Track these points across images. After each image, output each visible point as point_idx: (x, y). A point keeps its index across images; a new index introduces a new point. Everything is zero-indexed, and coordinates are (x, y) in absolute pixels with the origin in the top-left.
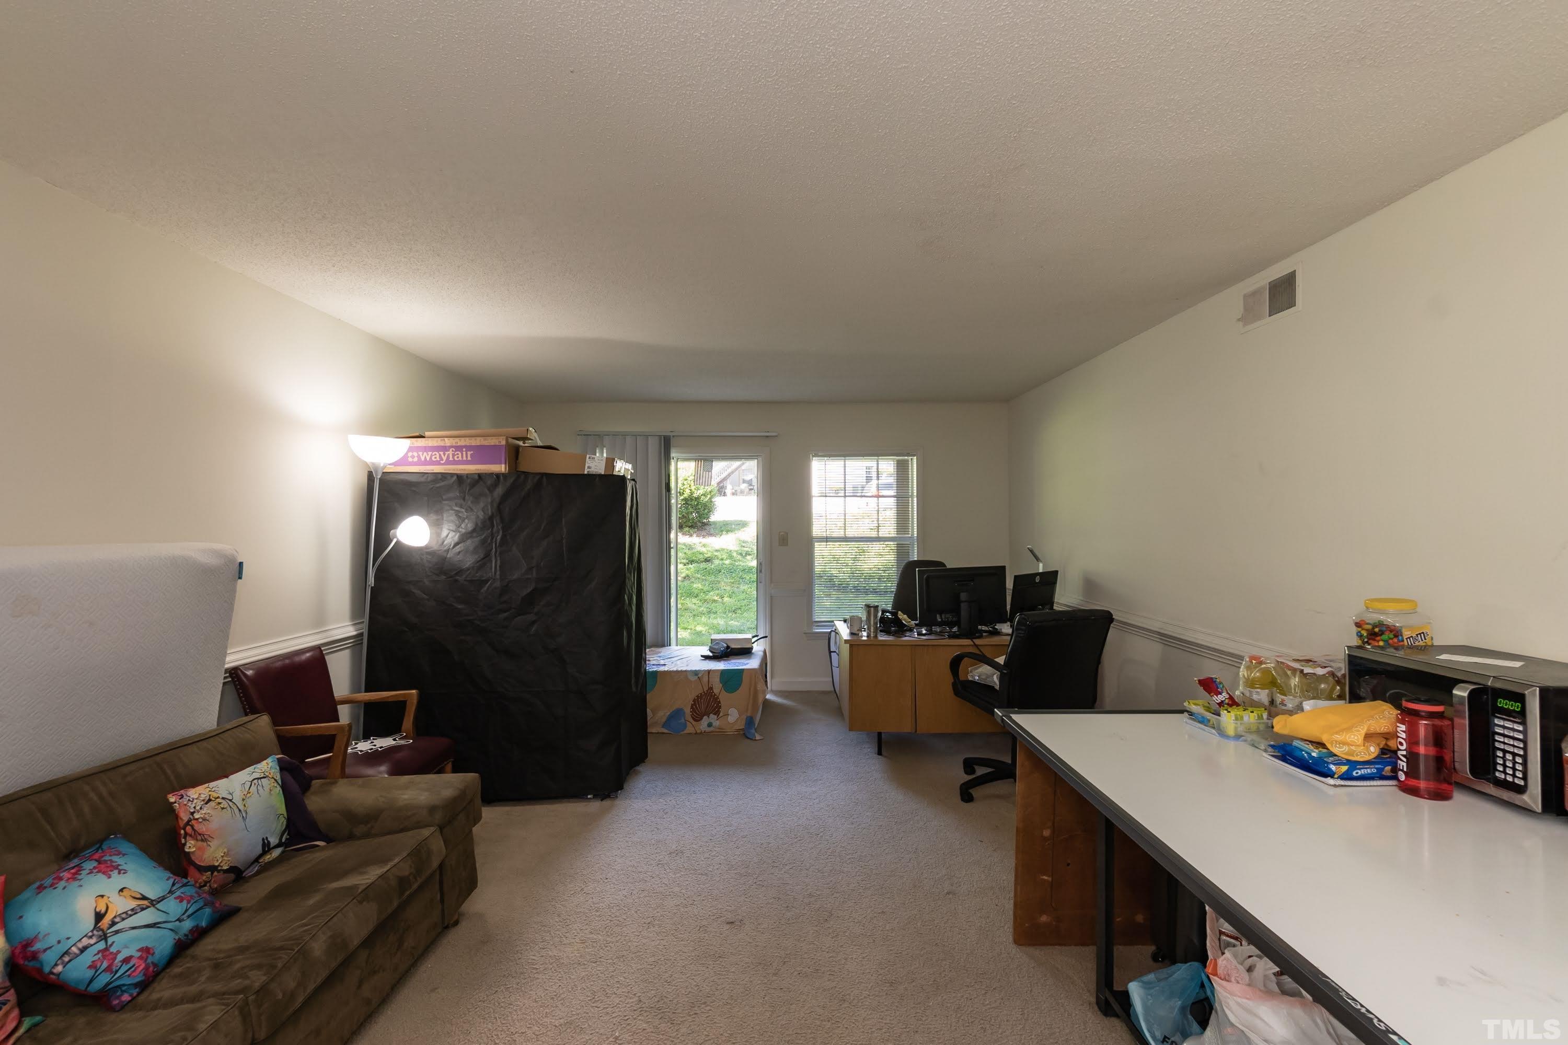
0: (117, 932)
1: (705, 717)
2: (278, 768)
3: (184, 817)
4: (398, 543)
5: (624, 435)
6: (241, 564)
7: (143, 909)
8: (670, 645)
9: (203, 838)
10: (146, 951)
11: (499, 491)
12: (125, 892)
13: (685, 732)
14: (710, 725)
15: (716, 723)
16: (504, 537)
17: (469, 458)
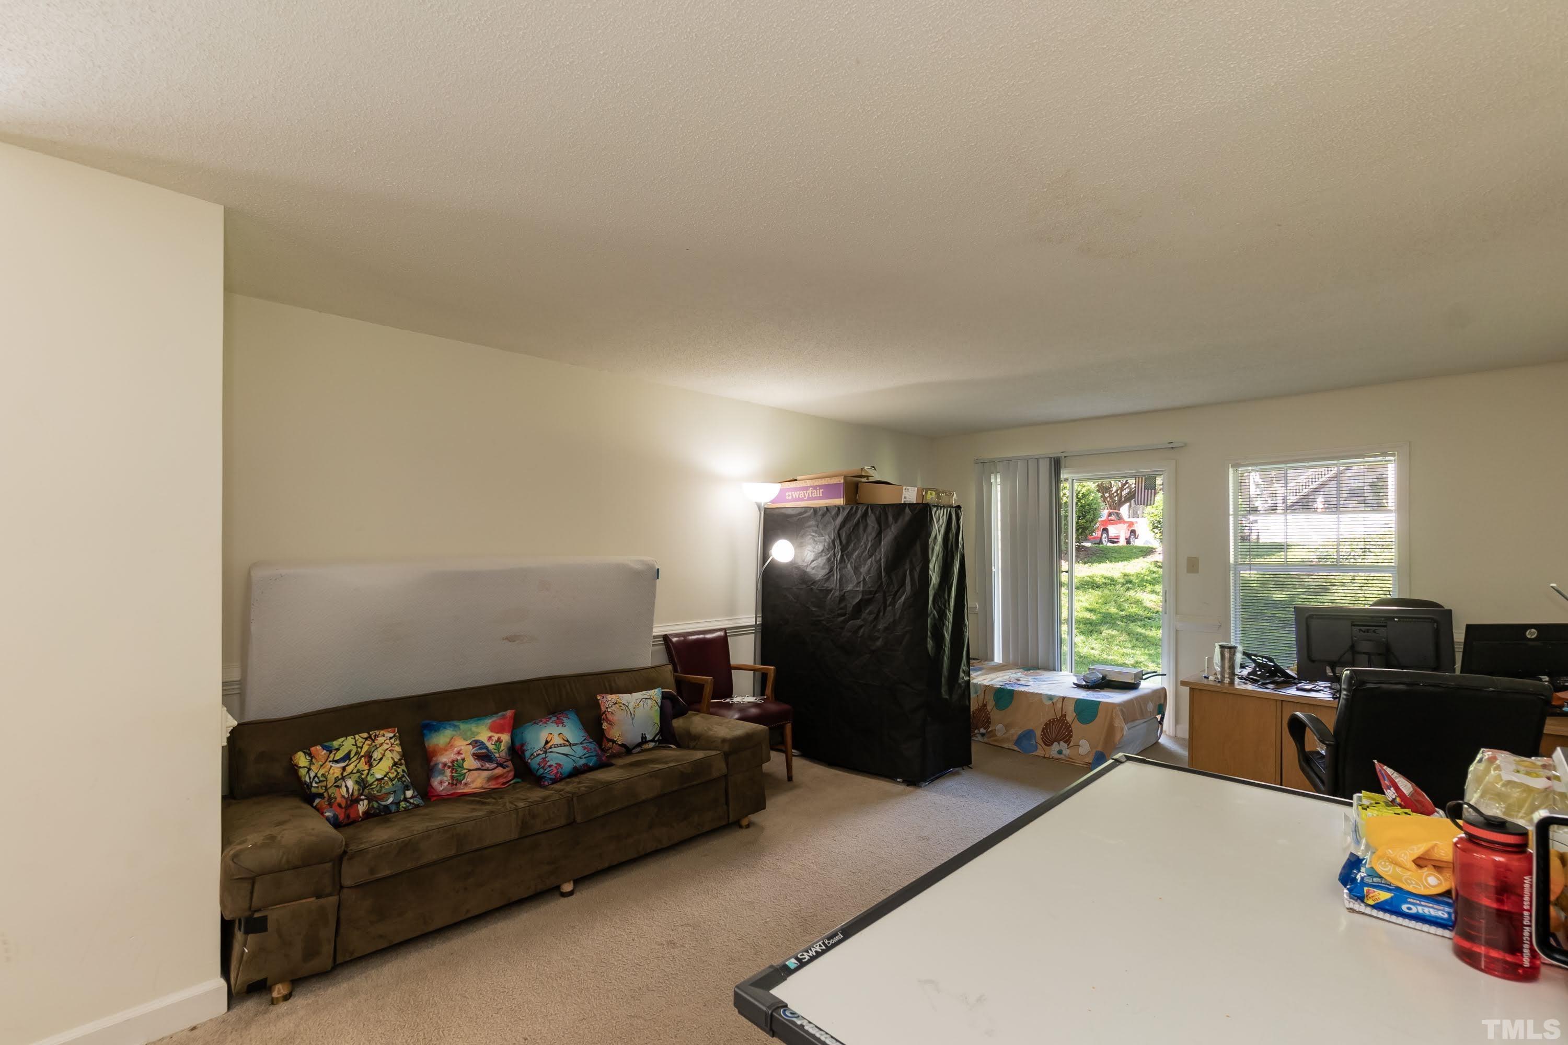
0: (551, 752)
1: (1056, 743)
2: (661, 696)
3: (603, 709)
4: (773, 559)
5: (1016, 459)
6: (658, 569)
7: (565, 746)
8: (1061, 671)
9: (611, 723)
10: (559, 765)
11: (840, 519)
12: (561, 736)
13: (1034, 754)
14: (1060, 752)
15: (1066, 752)
16: (842, 556)
17: (821, 495)
